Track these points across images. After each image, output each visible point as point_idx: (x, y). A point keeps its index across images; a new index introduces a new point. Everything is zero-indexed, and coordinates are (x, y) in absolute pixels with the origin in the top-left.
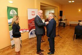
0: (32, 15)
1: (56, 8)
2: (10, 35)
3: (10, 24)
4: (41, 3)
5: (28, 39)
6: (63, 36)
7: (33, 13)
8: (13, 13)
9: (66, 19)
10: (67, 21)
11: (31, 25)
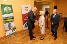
0: (26, 10)
1: (51, 4)
5: (23, 30)
7: (27, 9)
8: (8, 9)
9: (61, 12)
10: (62, 15)
11: (25, 19)
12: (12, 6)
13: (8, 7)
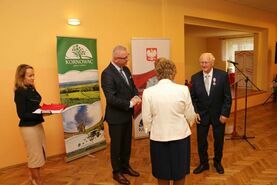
0: (148, 58)
1: (261, 34)
2: (64, 120)
3: (63, 89)
4: (186, 17)
6: (267, 140)
8: (79, 53)
12: (95, 41)
13: (80, 45)
